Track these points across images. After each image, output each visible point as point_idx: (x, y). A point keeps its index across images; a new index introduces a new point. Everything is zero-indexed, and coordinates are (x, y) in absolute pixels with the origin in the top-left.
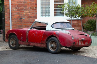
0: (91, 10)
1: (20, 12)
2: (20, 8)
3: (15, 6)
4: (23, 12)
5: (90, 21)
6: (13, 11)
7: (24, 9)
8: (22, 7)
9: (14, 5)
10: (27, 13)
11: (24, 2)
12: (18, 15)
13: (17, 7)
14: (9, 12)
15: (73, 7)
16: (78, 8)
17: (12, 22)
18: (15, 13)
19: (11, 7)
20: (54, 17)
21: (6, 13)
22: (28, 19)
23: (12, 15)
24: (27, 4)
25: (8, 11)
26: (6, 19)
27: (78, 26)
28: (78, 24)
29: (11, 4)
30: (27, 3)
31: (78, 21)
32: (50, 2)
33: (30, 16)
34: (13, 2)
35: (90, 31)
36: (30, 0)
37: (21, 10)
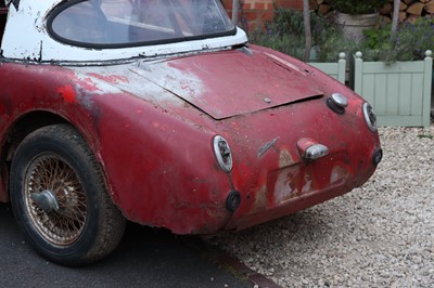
35: (353, 13)
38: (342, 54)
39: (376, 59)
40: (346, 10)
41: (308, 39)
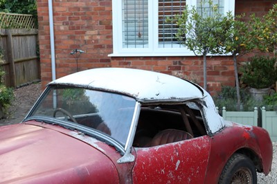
0: (268, 31)
1: (77, 33)
2: (76, 23)
3: (63, 19)
4: (84, 33)
6: (60, 31)
7: (86, 25)
8: (80, 20)
9: (61, 16)
10: (92, 35)
11: (84, 8)
12: (71, 42)
13: (68, 20)
14: (49, 34)
15: (212, 23)
16: (227, 25)
17: (56, 59)
18: (63, 37)
19: (54, 20)
20: (159, 47)
21: (41, 38)
22: (95, 52)
23: (55, 42)
24: (93, 14)
25: (47, 32)
26: (43, 51)
27: (224, 74)
28: (225, 68)
29: (54, 14)
30: (93, 11)
31: (225, 60)
32: (147, 8)
33: (100, 43)
34: (57, 9)
35: (258, 88)
36: (101, 4)
37: (78, 28)
38: (256, 108)
39: (272, 110)
40: (254, 87)
41: (239, 100)
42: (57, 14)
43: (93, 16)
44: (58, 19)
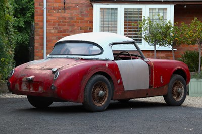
1: (63, 35)
2: (63, 28)
3: (54, 25)
4: (68, 35)
5: (189, 52)
6: (51, 33)
7: (70, 30)
8: (66, 26)
9: (52, 23)
11: (69, 18)
13: (57, 26)
14: (43, 35)
15: (159, 26)
17: (47, 53)
18: (53, 38)
19: (47, 25)
21: (37, 38)
23: (47, 41)
25: (41, 34)
26: (37, 48)
29: (47, 22)
30: (75, 20)
31: (167, 53)
34: (50, 18)
36: (81, 15)
37: (64, 32)
42: (49, 21)
43: (75, 23)
44: (50, 25)
